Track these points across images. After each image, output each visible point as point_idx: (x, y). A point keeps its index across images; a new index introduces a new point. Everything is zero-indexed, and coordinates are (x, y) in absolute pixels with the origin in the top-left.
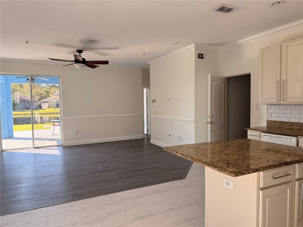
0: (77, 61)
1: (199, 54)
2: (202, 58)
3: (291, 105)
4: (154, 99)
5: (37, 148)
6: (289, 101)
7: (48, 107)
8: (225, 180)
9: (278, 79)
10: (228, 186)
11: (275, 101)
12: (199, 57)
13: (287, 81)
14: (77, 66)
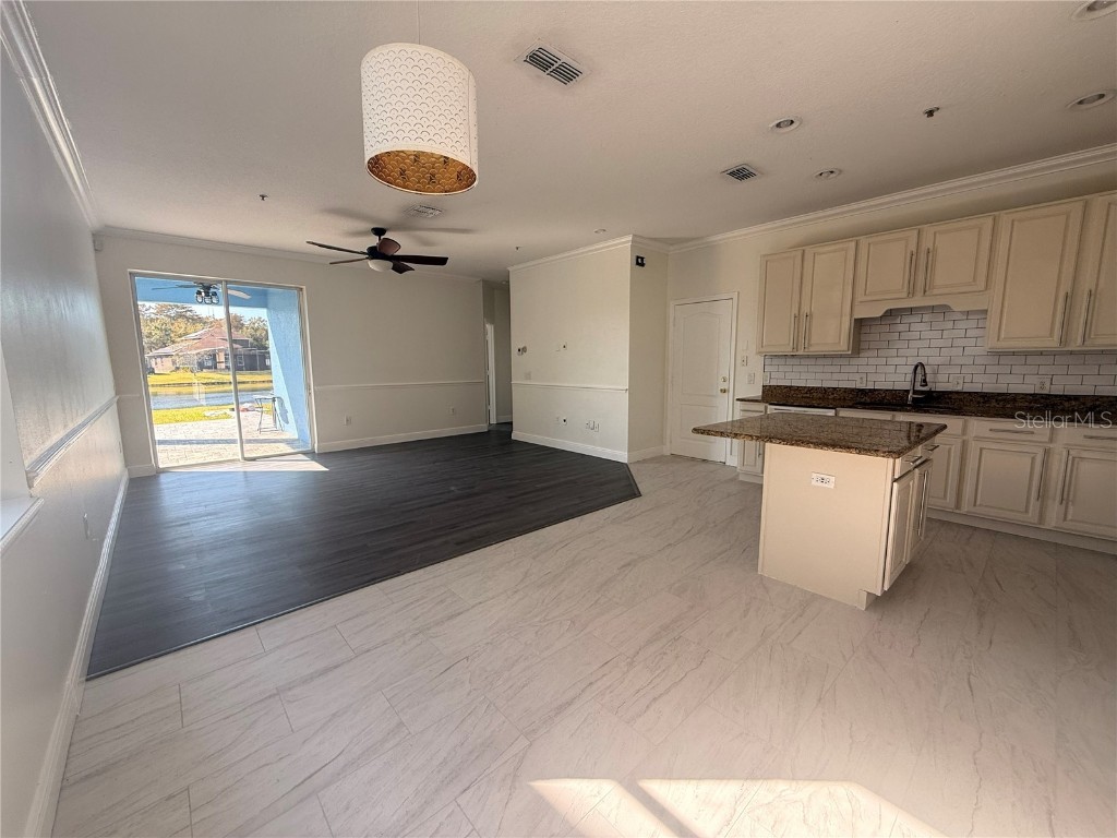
0: (374, 253)
1: (638, 257)
2: (642, 265)
3: (825, 356)
4: (521, 347)
5: (254, 459)
6: (814, 350)
7: (174, 368)
8: (814, 475)
9: (795, 311)
10: (823, 485)
11: (788, 350)
12: (638, 263)
13: (811, 315)
14: (373, 265)
